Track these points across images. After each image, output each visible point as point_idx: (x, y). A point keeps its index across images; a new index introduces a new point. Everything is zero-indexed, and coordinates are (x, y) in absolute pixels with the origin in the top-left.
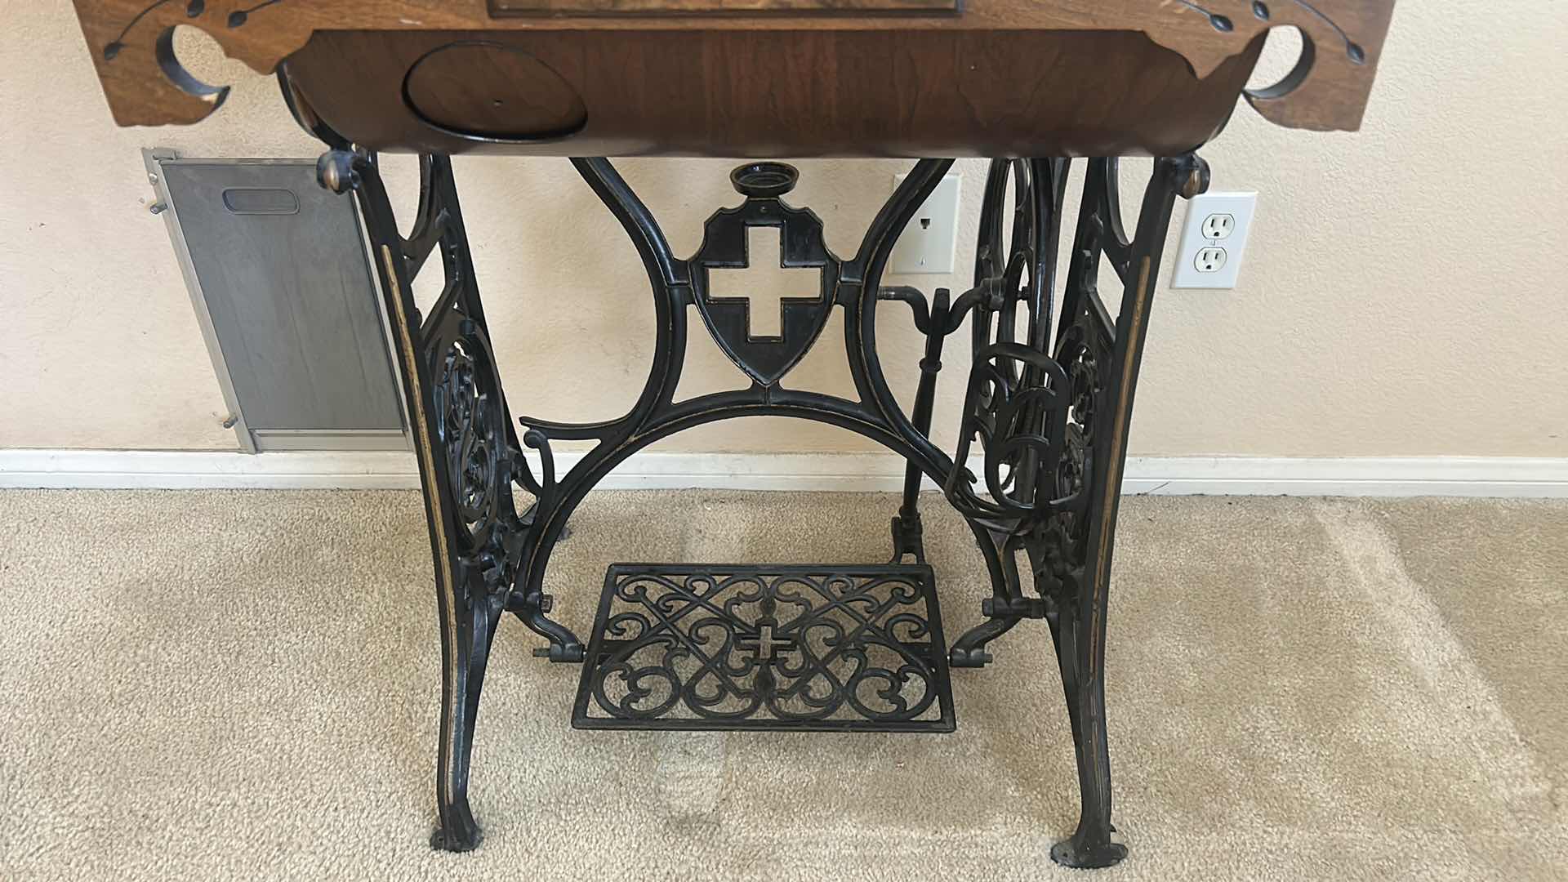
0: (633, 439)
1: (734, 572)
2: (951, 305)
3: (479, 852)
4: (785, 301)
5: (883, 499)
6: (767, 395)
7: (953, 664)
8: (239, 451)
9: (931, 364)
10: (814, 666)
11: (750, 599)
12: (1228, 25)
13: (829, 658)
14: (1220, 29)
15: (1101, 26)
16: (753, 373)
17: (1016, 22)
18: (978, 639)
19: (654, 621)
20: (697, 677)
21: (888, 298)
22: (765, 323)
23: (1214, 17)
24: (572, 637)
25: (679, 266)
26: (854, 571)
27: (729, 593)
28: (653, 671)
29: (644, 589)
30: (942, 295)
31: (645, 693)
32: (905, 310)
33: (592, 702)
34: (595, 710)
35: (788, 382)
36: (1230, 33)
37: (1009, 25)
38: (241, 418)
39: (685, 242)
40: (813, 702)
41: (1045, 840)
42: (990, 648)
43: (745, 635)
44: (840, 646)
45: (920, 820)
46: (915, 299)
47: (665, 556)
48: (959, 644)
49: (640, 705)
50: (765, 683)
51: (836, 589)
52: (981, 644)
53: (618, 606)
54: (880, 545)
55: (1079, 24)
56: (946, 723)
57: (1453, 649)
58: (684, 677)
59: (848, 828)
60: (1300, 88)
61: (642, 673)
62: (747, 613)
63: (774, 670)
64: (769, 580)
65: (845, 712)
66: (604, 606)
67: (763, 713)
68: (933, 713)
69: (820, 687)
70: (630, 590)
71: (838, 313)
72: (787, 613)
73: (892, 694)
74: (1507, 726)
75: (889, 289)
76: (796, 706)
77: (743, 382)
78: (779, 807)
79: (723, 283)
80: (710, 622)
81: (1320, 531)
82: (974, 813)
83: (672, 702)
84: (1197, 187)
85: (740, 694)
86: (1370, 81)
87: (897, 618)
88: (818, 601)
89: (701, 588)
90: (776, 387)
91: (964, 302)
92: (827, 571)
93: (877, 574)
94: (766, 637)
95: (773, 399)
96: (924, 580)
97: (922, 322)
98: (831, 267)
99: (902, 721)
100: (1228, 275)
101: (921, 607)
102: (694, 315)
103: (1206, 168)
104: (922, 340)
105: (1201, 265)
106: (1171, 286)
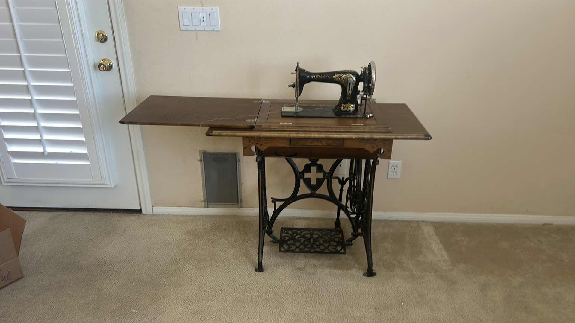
0: (290, 201)
1: (304, 230)
2: (345, 180)
3: (264, 272)
4: (317, 179)
5: (333, 219)
6: (313, 194)
7: (346, 245)
8: (204, 207)
9: (341, 190)
10: (321, 244)
11: (309, 234)
13: (323, 243)
16: (311, 190)
18: (351, 240)
19: (291, 237)
20: (300, 245)
21: (334, 178)
22: (313, 182)
23: (372, 147)
24: (277, 239)
25: (300, 173)
26: (328, 230)
27: (305, 233)
28: (292, 244)
29: (288, 232)
30: (343, 178)
31: (291, 247)
32: (337, 181)
33: (282, 248)
34: (282, 249)
35: (317, 192)
38: (206, 201)
39: (301, 169)
40: (321, 249)
41: (362, 273)
42: (353, 242)
43: (308, 240)
44: (325, 241)
45: (340, 269)
46: (339, 179)
47: (291, 227)
48: (347, 241)
49: (291, 249)
50: (312, 246)
51: (324, 233)
52: (351, 241)
53: (283, 235)
54: (333, 226)
56: (345, 253)
57: (441, 246)
58: (298, 246)
59: (327, 270)
61: (290, 244)
62: (308, 236)
63: (314, 245)
64: (312, 231)
65: (327, 251)
66: (281, 234)
67: (312, 250)
68: (342, 251)
69: (322, 247)
70: (286, 232)
71: (326, 181)
72: (315, 236)
73: (335, 248)
74: (448, 259)
76: (318, 250)
77: (310, 192)
78: (316, 267)
79: (306, 175)
80: (301, 237)
81: (420, 227)
82: (349, 268)
83: (296, 249)
84: (377, 164)
85: (308, 248)
87: (336, 238)
88: (321, 235)
89: (299, 232)
90: (315, 193)
91: (347, 179)
92: (322, 230)
93: (331, 231)
94: (312, 240)
95: (314, 195)
96: (341, 232)
97: (340, 182)
98: (325, 173)
99: (338, 252)
100: (398, 176)
101: (340, 236)
102: (302, 180)
103: (378, 161)
104: (340, 186)
105: (392, 174)
106: (387, 178)
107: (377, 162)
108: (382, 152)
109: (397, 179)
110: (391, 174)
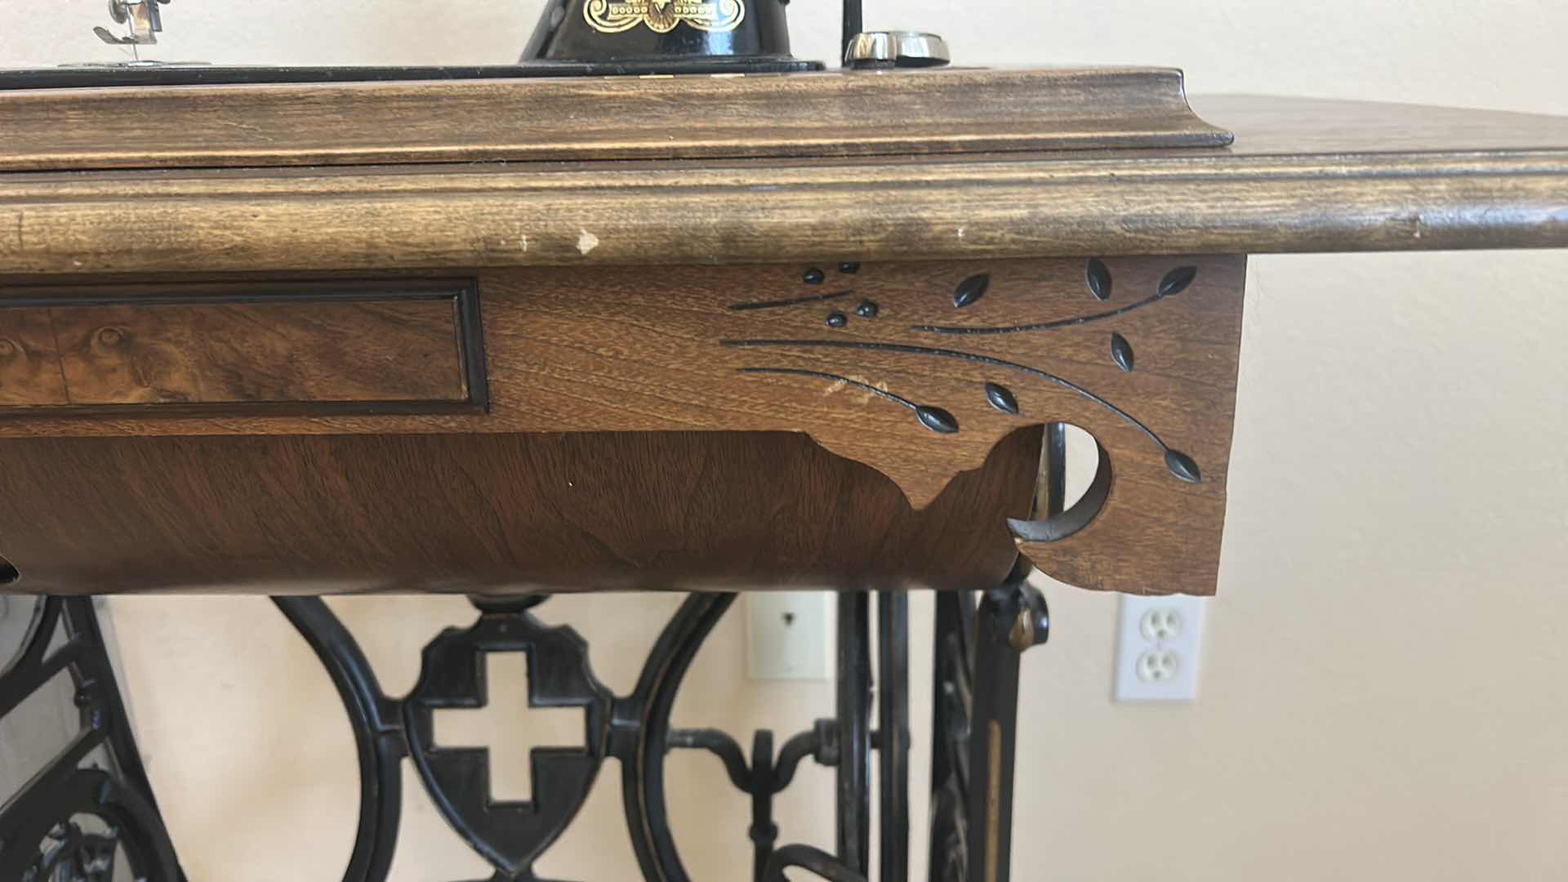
2: (778, 751)
4: (535, 753)
9: (763, 832)
12: (948, 421)
14: (935, 428)
15: (730, 425)
16: (494, 854)
17: (583, 420)
21: (683, 745)
22: (509, 783)
23: (923, 409)
25: (388, 707)
30: (763, 740)
32: (713, 765)
35: (543, 868)
36: (953, 436)
37: (574, 424)
39: (398, 672)
46: (725, 748)
55: (691, 421)
60: (1097, 524)
71: (611, 771)
75: (684, 733)
77: (480, 870)
79: (450, 729)
84: (1029, 634)
86: (1220, 511)
90: (527, 875)
91: (789, 745)
97: (740, 775)
98: (599, 704)
100: (1188, 685)
102: (408, 771)
103: (1040, 606)
104: (742, 804)
105: (1147, 672)
106: (1113, 697)
107: (1025, 618)
108: (1074, 492)
109: (1181, 704)
110: (1137, 666)
